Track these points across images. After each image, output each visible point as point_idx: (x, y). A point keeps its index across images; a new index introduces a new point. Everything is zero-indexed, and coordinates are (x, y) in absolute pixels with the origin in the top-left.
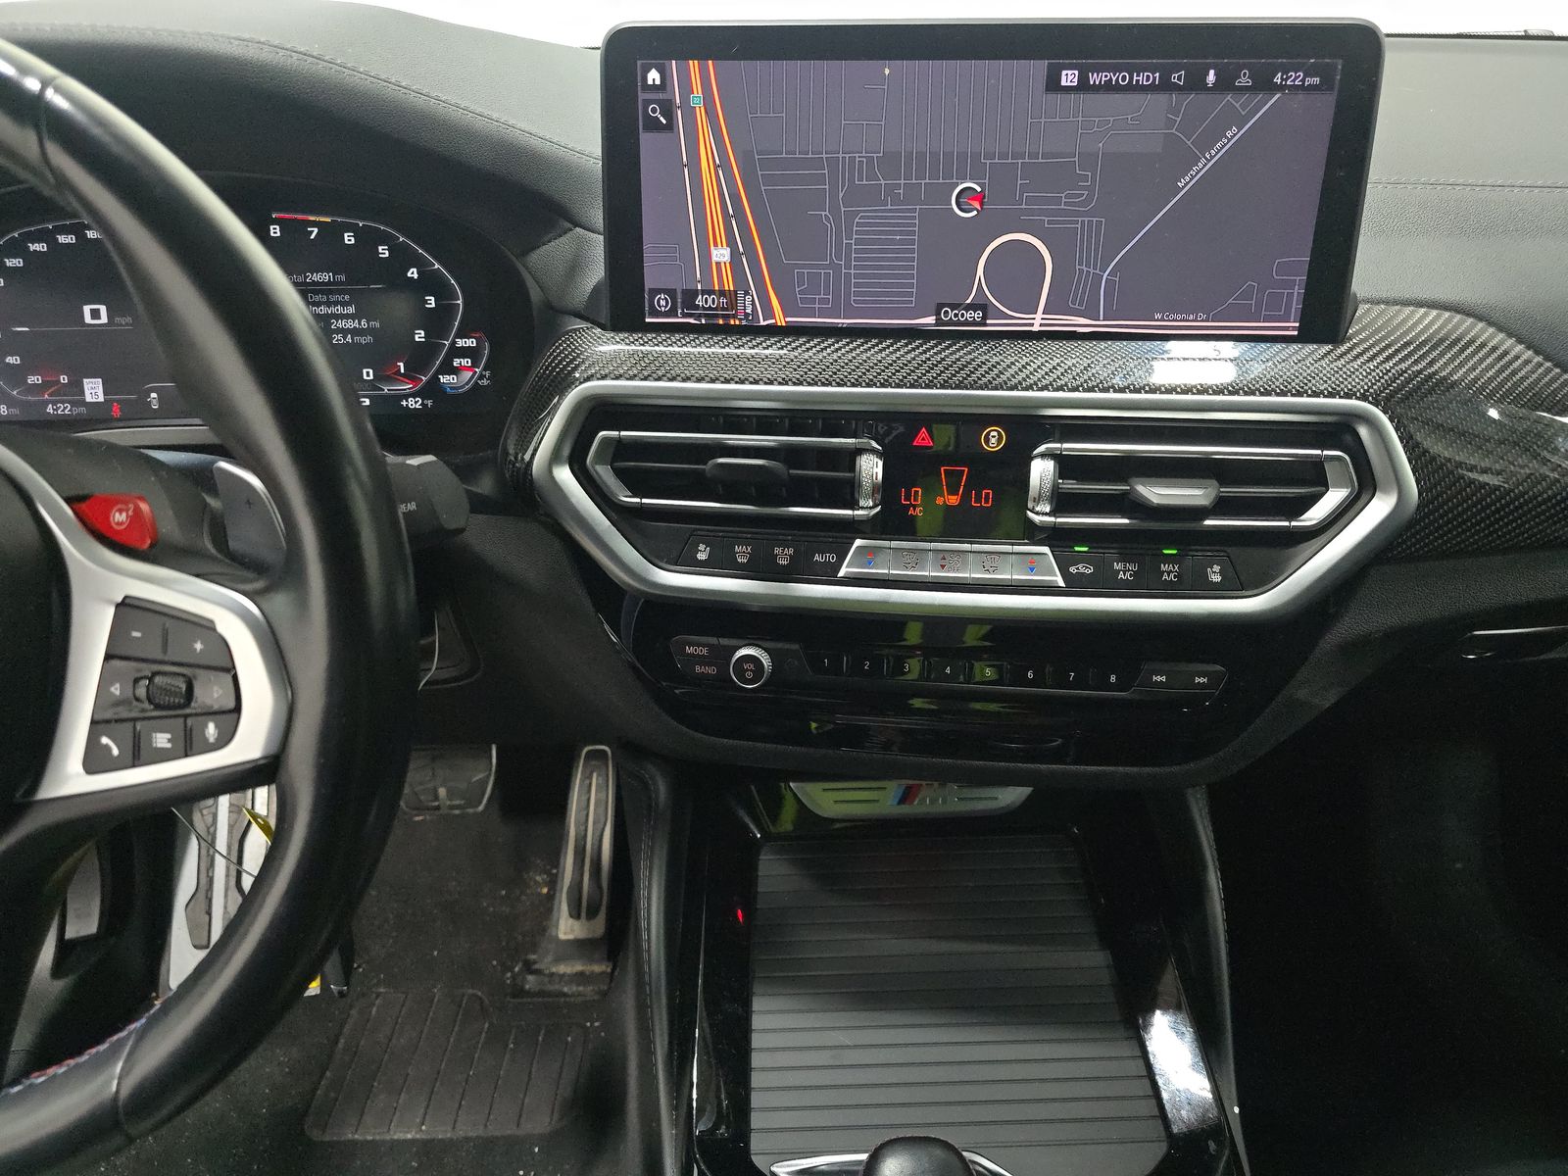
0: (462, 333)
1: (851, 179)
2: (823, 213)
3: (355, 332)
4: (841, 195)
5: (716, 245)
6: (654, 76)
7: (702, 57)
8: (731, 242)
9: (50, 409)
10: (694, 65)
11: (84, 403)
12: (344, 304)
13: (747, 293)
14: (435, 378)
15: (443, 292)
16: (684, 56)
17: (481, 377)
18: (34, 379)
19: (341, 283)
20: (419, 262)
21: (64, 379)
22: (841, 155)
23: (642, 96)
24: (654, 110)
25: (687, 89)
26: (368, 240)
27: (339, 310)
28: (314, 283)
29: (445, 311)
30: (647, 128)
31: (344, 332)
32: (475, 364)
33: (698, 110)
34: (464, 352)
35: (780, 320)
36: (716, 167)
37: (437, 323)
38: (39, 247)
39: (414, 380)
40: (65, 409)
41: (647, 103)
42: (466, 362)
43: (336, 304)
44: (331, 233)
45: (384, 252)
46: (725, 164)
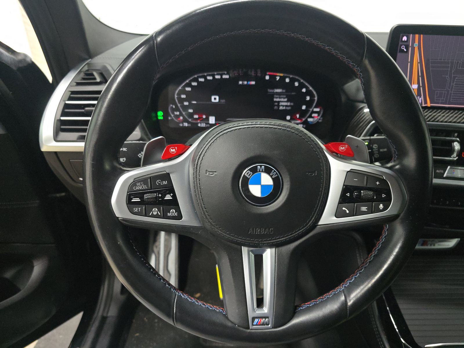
0: (316, 107)
1: (457, 67)
2: (447, 76)
3: (286, 106)
4: (453, 71)
5: (414, 84)
6: (405, 38)
7: (420, 34)
8: (418, 83)
9: (199, 125)
10: (417, 36)
11: (208, 123)
12: (284, 98)
13: (420, 97)
14: (307, 120)
15: (312, 96)
16: (414, 33)
17: (320, 119)
18: (196, 116)
19: (284, 92)
20: (307, 88)
21: (204, 117)
22: (455, 61)
23: (400, 43)
24: (403, 47)
25: (414, 42)
26: (292, 81)
27: (282, 100)
28: (276, 92)
29: (312, 100)
30: (400, 52)
31: (283, 106)
32: (318, 116)
33: (416, 48)
34: (316, 112)
35: (429, 105)
36: (418, 63)
37: (309, 104)
38: (202, 80)
39: (301, 120)
40: (203, 125)
41: (401, 45)
42: (316, 115)
43: (282, 98)
44: (283, 79)
45: (296, 84)
46: (421, 62)
